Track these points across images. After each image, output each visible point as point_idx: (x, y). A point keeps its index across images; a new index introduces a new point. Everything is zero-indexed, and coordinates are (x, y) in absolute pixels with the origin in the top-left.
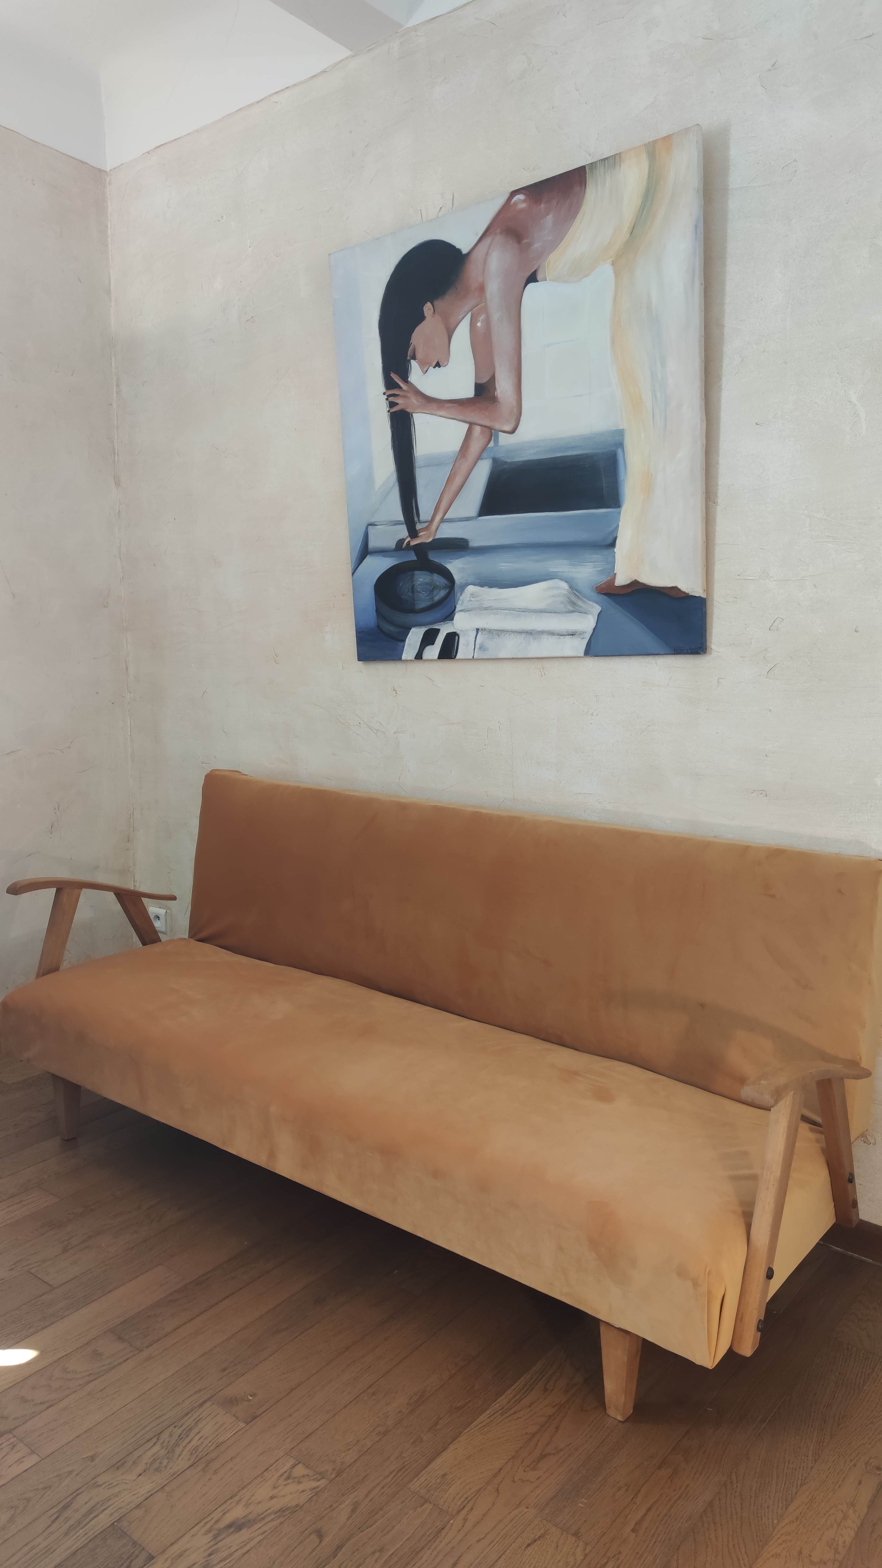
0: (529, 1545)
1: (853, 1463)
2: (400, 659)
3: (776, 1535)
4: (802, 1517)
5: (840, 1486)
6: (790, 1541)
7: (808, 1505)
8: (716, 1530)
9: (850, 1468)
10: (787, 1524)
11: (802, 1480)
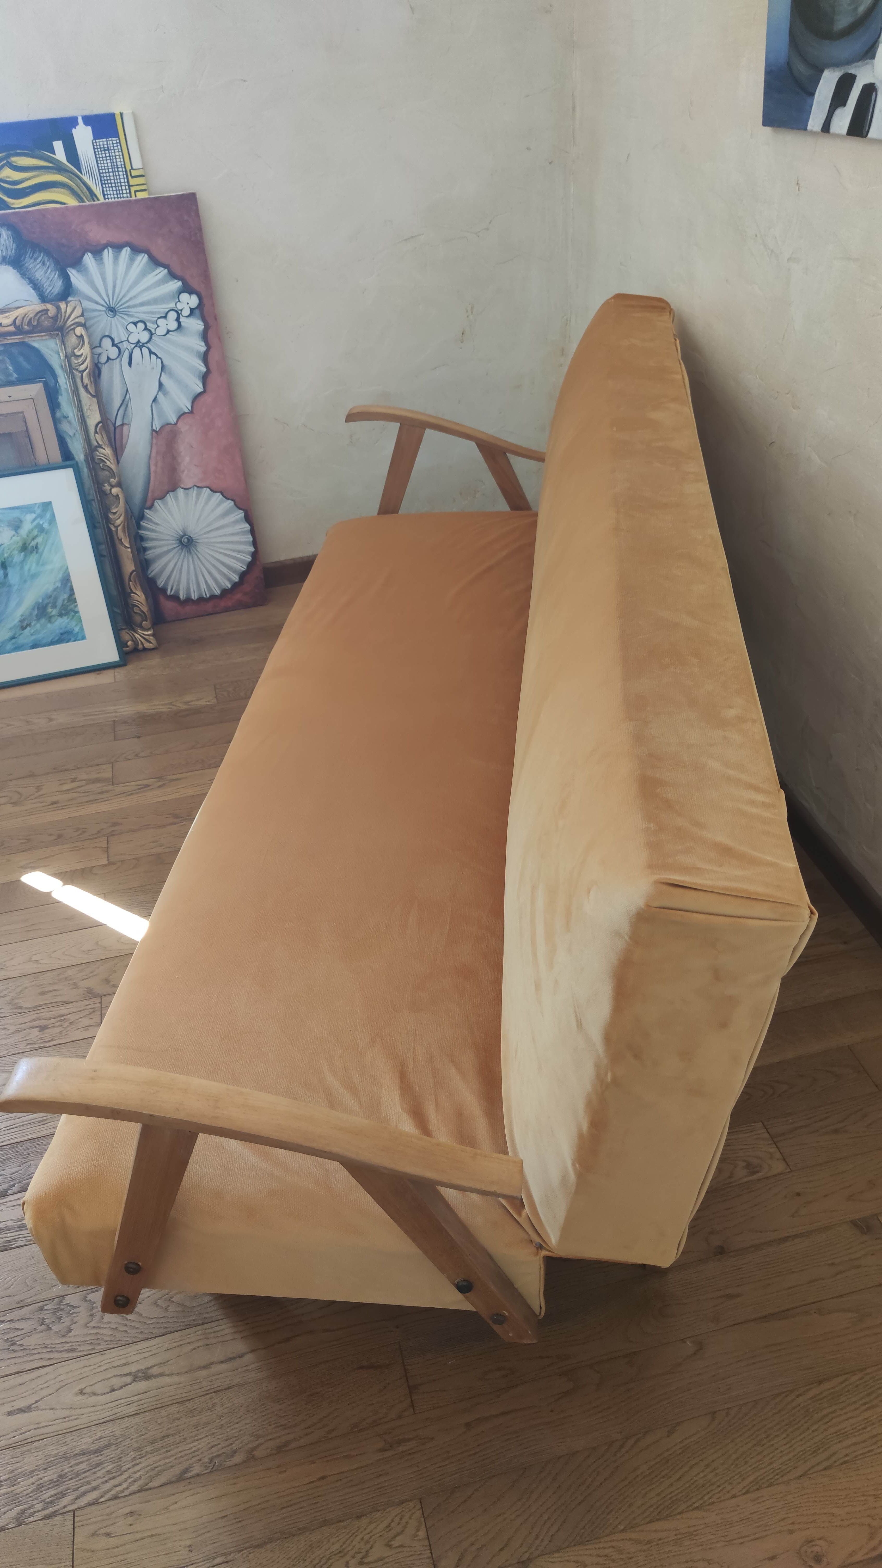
0: (362, 1367)
1: (791, 1527)
2: (805, 129)
3: (605, 1542)
4: (658, 1544)
5: (742, 1543)
6: (613, 1561)
7: (679, 1537)
8: (548, 1487)
9: (780, 1532)
10: (630, 1539)
11: (704, 1502)
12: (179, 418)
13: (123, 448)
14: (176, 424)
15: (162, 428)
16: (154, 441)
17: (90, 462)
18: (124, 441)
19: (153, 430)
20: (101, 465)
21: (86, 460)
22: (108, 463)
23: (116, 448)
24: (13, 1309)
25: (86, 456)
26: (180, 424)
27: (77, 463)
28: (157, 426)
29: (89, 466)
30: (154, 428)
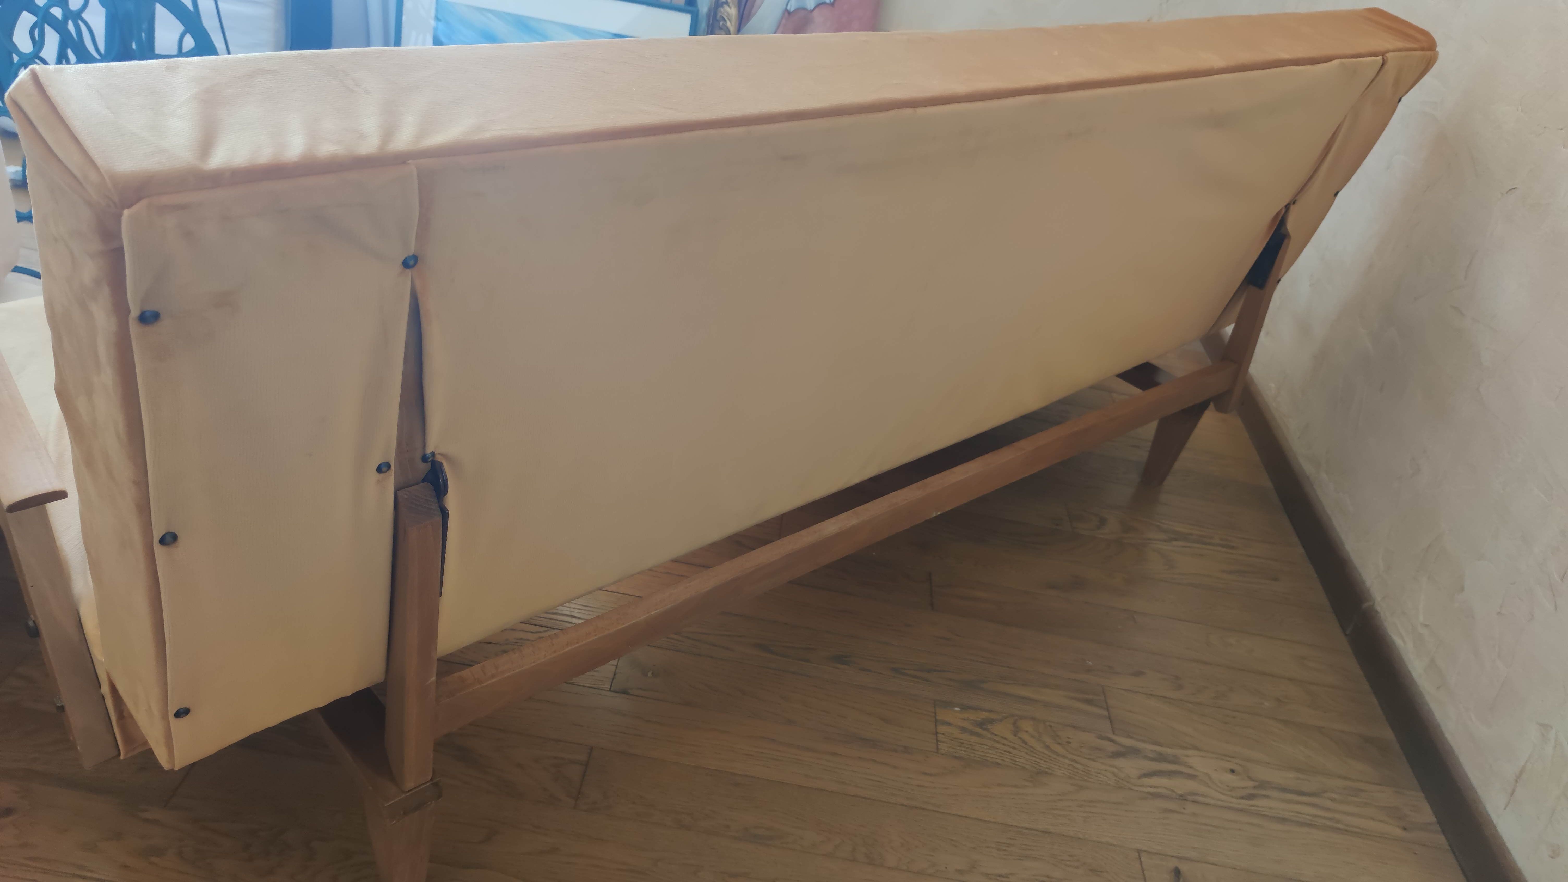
12: (817, 6)
13: (749, 18)
14: (812, 11)
15: (797, 10)
16: (784, 21)
17: (712, 17)
18: (753, 11)
19: (786, 10)
20: (721, 23)
21: (708, 15)
22: (728, 24)
23: (742, 15)
24: (543, 618)
25: (710, 10)
26: (815, 13)
27: (698, 11)
28: (792, 7)
29: (709, 22)
30: (788, 8)
